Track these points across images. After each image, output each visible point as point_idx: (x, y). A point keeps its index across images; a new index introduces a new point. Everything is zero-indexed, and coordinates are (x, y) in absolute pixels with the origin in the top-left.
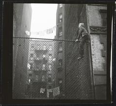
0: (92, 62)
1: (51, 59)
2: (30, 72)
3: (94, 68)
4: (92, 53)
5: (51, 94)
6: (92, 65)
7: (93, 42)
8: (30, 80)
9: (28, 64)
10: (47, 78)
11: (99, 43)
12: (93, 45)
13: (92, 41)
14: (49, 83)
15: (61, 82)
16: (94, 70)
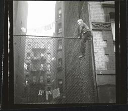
0: (94, 60)
1: (50, 59)
2: (28, 72)
3: (96, 67)
4: (95, 51)
5: (50, 96)
6: (94, 64)
7: (95, 39)
8: (27, 82)
9: (25, 64)
10: (46, 79)
11: (101, 40)
12: (95, 42)
13: (94, 37)
14: (48, 85)
15: (61, 83)
16: (96, 69)
